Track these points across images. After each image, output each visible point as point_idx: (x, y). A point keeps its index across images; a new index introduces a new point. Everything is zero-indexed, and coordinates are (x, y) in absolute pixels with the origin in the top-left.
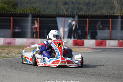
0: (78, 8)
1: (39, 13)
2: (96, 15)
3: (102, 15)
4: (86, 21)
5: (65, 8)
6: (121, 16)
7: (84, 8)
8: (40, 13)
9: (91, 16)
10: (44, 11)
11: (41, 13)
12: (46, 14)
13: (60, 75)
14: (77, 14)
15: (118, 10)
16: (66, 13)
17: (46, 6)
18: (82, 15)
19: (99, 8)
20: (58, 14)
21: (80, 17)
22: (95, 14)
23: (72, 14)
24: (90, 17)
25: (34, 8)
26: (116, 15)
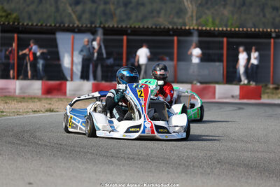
0: (104, 13)
1: (16, 24)
2: (143, 27)
3: (156, 28)
4: (122, 40)
5: (74, 12)
6: (198, 29)
7: (118, 12)
8: (18, 24)
9: (132, 31)
10: (30, 18)
11: (21, 24)
12: (32, 25)
13: (60, 160)
14: (102, 26)
15: (192, 16)
16: (77, 23)
17: (33, 7)
18: (113, 27)
19: (152, 12)
20: (60, 26)
21: (107, 32)
22: (141, 26)
23: (91, 26)
24: (129, 31)
25: (5, 11)
26: (187, 28)
